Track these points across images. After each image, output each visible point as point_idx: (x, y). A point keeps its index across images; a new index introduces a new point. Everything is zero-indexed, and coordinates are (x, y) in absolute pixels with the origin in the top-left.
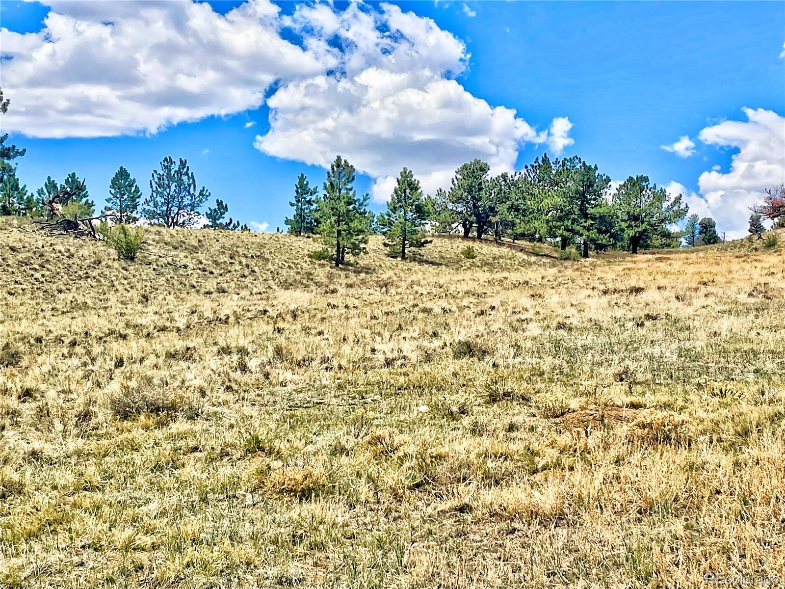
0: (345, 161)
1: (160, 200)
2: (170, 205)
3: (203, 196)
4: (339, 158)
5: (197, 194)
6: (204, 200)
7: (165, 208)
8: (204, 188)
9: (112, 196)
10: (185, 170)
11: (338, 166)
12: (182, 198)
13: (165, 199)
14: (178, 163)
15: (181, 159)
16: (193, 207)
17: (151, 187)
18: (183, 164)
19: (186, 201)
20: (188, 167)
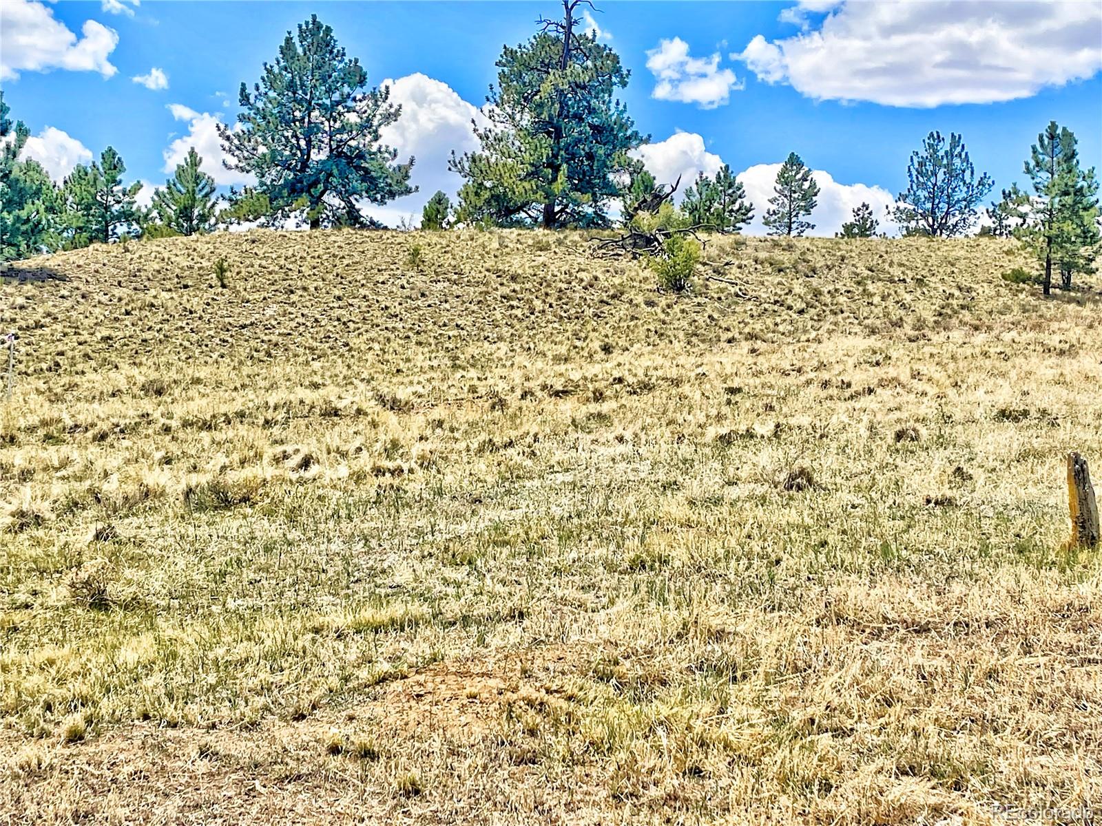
0: (1064, 129)
1: (922, 194)
2: (937, 201)
3: (984, 185)
4: (1054, 126)
5: (975, 183)
6: (986, 191)
7: (929, 205)
8: (985, 174)
9: (777, 195)
10: (959, 149)
11: (1052, 137)
12: (953, 190)
13: (929, 193)
14: (948, 140)
15: (953, 134)
16: (969, 201)
17: (911, 175)
18: (956, 141)
19: (960, 194)
20: (963, 146)
